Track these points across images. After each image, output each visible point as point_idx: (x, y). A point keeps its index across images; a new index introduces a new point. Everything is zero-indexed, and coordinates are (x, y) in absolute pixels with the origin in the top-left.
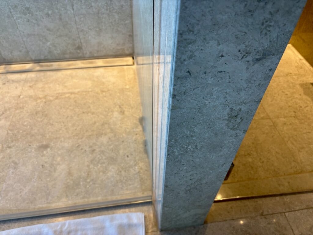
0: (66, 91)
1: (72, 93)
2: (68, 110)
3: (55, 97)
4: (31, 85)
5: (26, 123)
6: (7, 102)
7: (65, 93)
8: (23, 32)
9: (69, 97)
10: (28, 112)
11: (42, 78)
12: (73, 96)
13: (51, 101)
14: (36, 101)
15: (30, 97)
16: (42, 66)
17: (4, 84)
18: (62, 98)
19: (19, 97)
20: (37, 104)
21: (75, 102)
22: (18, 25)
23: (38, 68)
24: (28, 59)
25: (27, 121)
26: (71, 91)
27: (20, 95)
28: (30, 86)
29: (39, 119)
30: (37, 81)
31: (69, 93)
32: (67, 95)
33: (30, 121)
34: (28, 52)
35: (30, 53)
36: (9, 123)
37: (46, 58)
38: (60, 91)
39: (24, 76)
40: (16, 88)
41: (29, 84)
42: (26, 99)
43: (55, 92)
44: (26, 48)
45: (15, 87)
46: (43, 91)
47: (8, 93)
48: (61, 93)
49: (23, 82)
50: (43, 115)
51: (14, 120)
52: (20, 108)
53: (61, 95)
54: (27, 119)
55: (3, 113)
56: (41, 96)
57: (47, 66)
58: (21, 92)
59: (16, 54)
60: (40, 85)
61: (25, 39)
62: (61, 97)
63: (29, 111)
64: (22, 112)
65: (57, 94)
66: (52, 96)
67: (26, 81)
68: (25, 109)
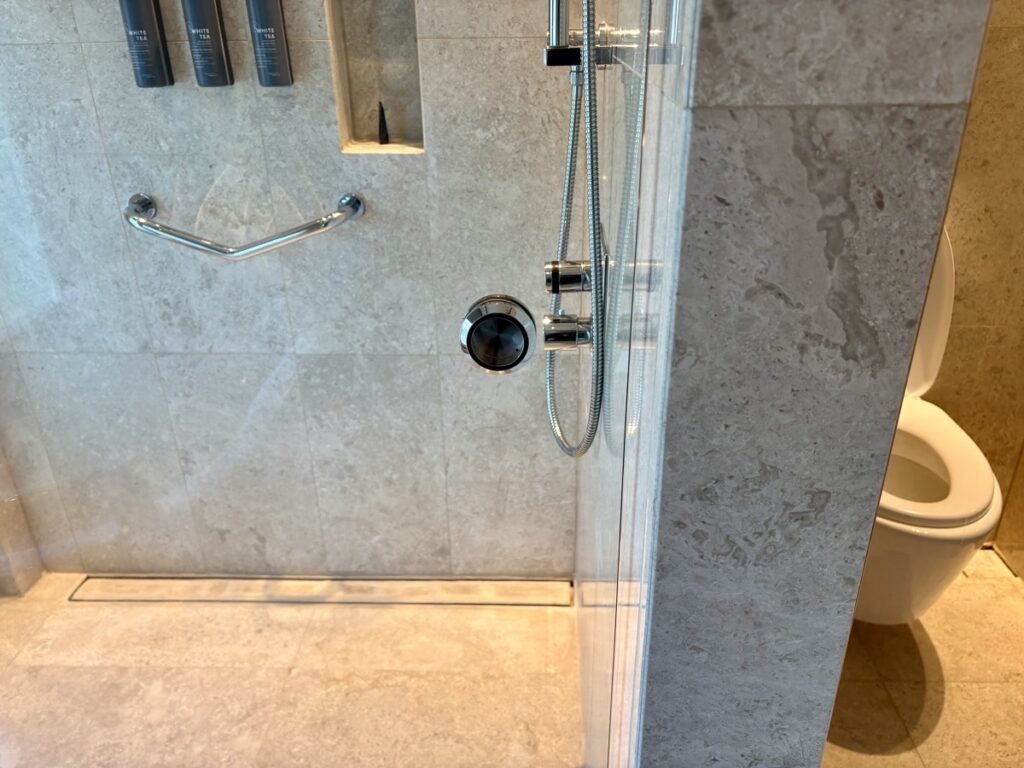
0: (398, 665)
1: (412, 675)
2: (400, 723)
3: (370, 682)
4: (320, 640)
5: (296, 749)
6: (260, 684)
7: (396, 673)
8: (327, 513)
9: (404, 683)
10: (304, 718)
11: (347, 623)
12: (413, 683)
13: (360, 691)
14: (328, 687)
15: (315, 674)
16: (348, 590)
17: (260, 631)
18: (388, 686)
19: (290, 671)
20: (328, 695)
21: (419, 699)
22: (320, 499)
23: (339, 595)
24: (322, 568)
25: (300, 743)
26: (409, 667)
27: (293, 667)
28: (317, 644)
29: (328, 742)
30: (333, 630)
31: (405, 673)
32: (400, 679)
33: (308, 744)
34: (324, 555)
35: (329, 558)
36: (258, 744)
37: (363, 569)
38: (385, 666)
39: (304, 613)
40: (286, 646)
41: (315, 639)
42: (305, 679)
43: (373, 667)
44: (323, 546)
45: (282, 644)
46: (345, 660)
47: (265, 656)
48: (388, 671)
49: (301, 630)
50: (338, 728)
51: (271, 736)
52: (290, 703)
53: (386, 678)
54: (300, 738)
55: (248, 715)
56: (339, 675)
57: (362, 591)
58: (296, 660)
59: (298, 557)
60: (339, 643)
61: (325, 527)
62: (386, 682)
63: (308, 713)
64: (290, 715)
65: (377, 672)
66: (366, 679)
67: (309, 628)
68: (300, 707)
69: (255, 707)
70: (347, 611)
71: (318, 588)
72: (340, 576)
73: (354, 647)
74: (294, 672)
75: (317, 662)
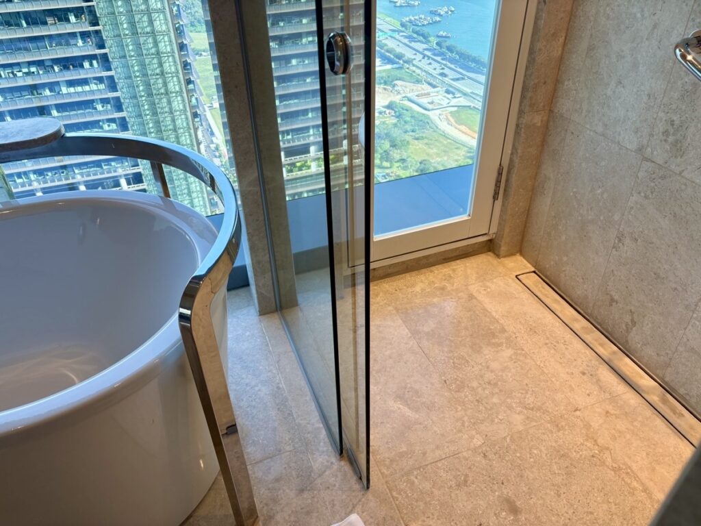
4: (612, 412)
7: (636, 478)
8: (688, 340)
9: (634, 489)
12: (641, 496)
13: (603, 463)
15: (588, 426)
16: (664, 401)
17: (584, 374)
18: (623, 479)
22: (690, 327)
23: (654, 399)
24: (659, 372)
25: (541, 451)
26: (650, 484)
27: (580, 410)
28: (607, 412)
30: (626, 414)
31: (643, 484)
32: (635, 484)
33: (544, 456)
34: (668, 365)
35: (669, 370)
36: (521, 428)
37: (688, 398)
38: (634, 467)
39: (621, 388)
40: (589, 395)
41: (610, 408)
42: (579, 422)
43: (627, 459)
44: (671, 359)
45: (588, 392)
46: (614, 438)
47: (572, 390)
48: (632, 471)
49: (607, 395)
51: (531, 431)
53: (627, 473)
54: (543, 449)
56: (600, 441)
57: (674, 411)
58: (586, 408)
59: (649, 352)
60: (622, 425)
61: (680, 349)
62: (624, 475)
65: (625, 464)
67: (613, 399)
69: (539, 409)
70: (649, 412)
71: (646, 382)
72: (667, 388)
73: (628, 436)
74: (578, 413)
75: (596, 422)
